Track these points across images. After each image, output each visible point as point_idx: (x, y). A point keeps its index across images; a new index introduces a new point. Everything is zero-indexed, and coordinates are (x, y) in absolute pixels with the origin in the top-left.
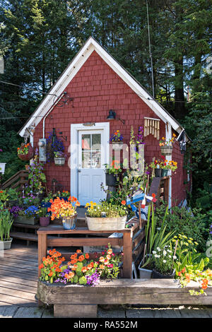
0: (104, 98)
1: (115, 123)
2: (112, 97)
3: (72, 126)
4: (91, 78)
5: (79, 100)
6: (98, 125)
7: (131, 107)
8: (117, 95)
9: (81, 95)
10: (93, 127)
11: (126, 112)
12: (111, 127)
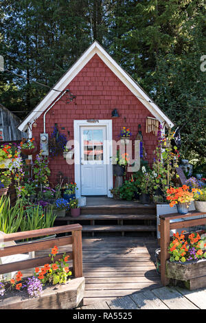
0: (106, 98)
1: (117, 121)
2: (114, 98)
3: (75, 122)
4: (93, 79)
5: (81, 98)
6: (102, 122)
7: (132, 107)
8: (118, 96)
9: (83, 93)
10: (97, 124)
11: (127, 111)
12: (113, 123)
